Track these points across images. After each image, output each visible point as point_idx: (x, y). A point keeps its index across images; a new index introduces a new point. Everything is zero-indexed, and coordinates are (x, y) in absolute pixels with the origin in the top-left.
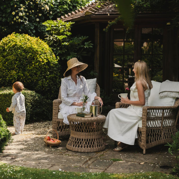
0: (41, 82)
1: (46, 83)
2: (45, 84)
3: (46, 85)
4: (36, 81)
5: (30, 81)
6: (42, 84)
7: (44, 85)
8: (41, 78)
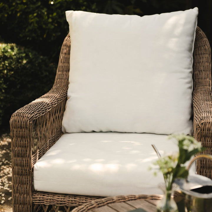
0: (36, 16)
1: (50, 20)
2: (46, 23)
3: (49, 25)
4: (21, 15)
5: (6, 15)
6: (37, 22)
7: (44, 26)
8: (34, 6)
